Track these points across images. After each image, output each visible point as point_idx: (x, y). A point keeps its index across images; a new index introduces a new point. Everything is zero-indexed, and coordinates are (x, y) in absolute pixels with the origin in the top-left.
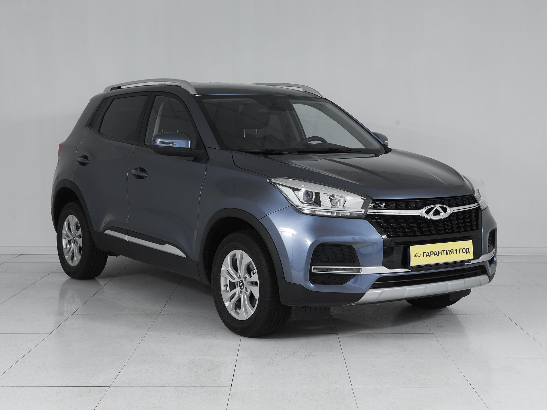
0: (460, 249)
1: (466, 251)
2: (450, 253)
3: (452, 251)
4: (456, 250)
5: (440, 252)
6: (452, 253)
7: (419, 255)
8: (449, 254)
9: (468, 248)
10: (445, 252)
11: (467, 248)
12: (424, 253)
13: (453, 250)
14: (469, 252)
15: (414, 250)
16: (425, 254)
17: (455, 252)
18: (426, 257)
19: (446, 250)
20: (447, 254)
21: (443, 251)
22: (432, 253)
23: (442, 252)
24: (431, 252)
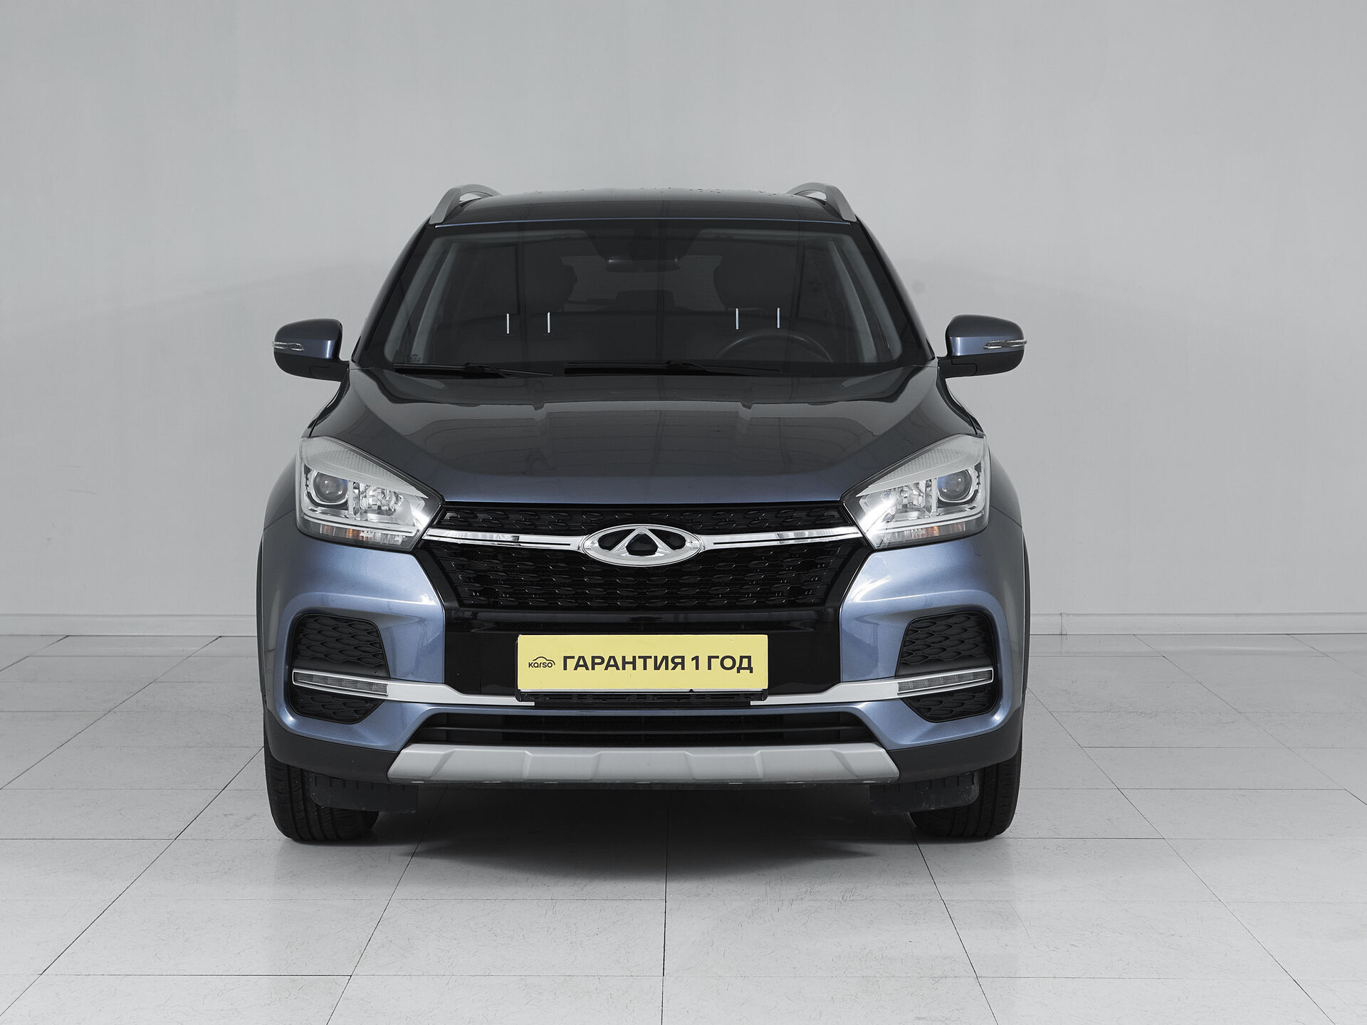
0: (710, 658)
1: (737, 665)
2: (671, 665)
3: (679, 662)
4: (696, 658)
5: (629, 659)
6: (680, 666)
7: (549, 664)
8: (667, 668)
9: (749, 658)
10: (650, 663)
11: (742, 658)
12: (566, 658)
13: (683, 658)
14: (750, 669)
15: (529, 646)
16: (571, 663)
17: (690, 664)
18: (576, 669)
19: (656, 657)
20: (657, 668)
21: (640, 657)
22: (597, 661)
23: (640, 663)
24: (593, 658)
